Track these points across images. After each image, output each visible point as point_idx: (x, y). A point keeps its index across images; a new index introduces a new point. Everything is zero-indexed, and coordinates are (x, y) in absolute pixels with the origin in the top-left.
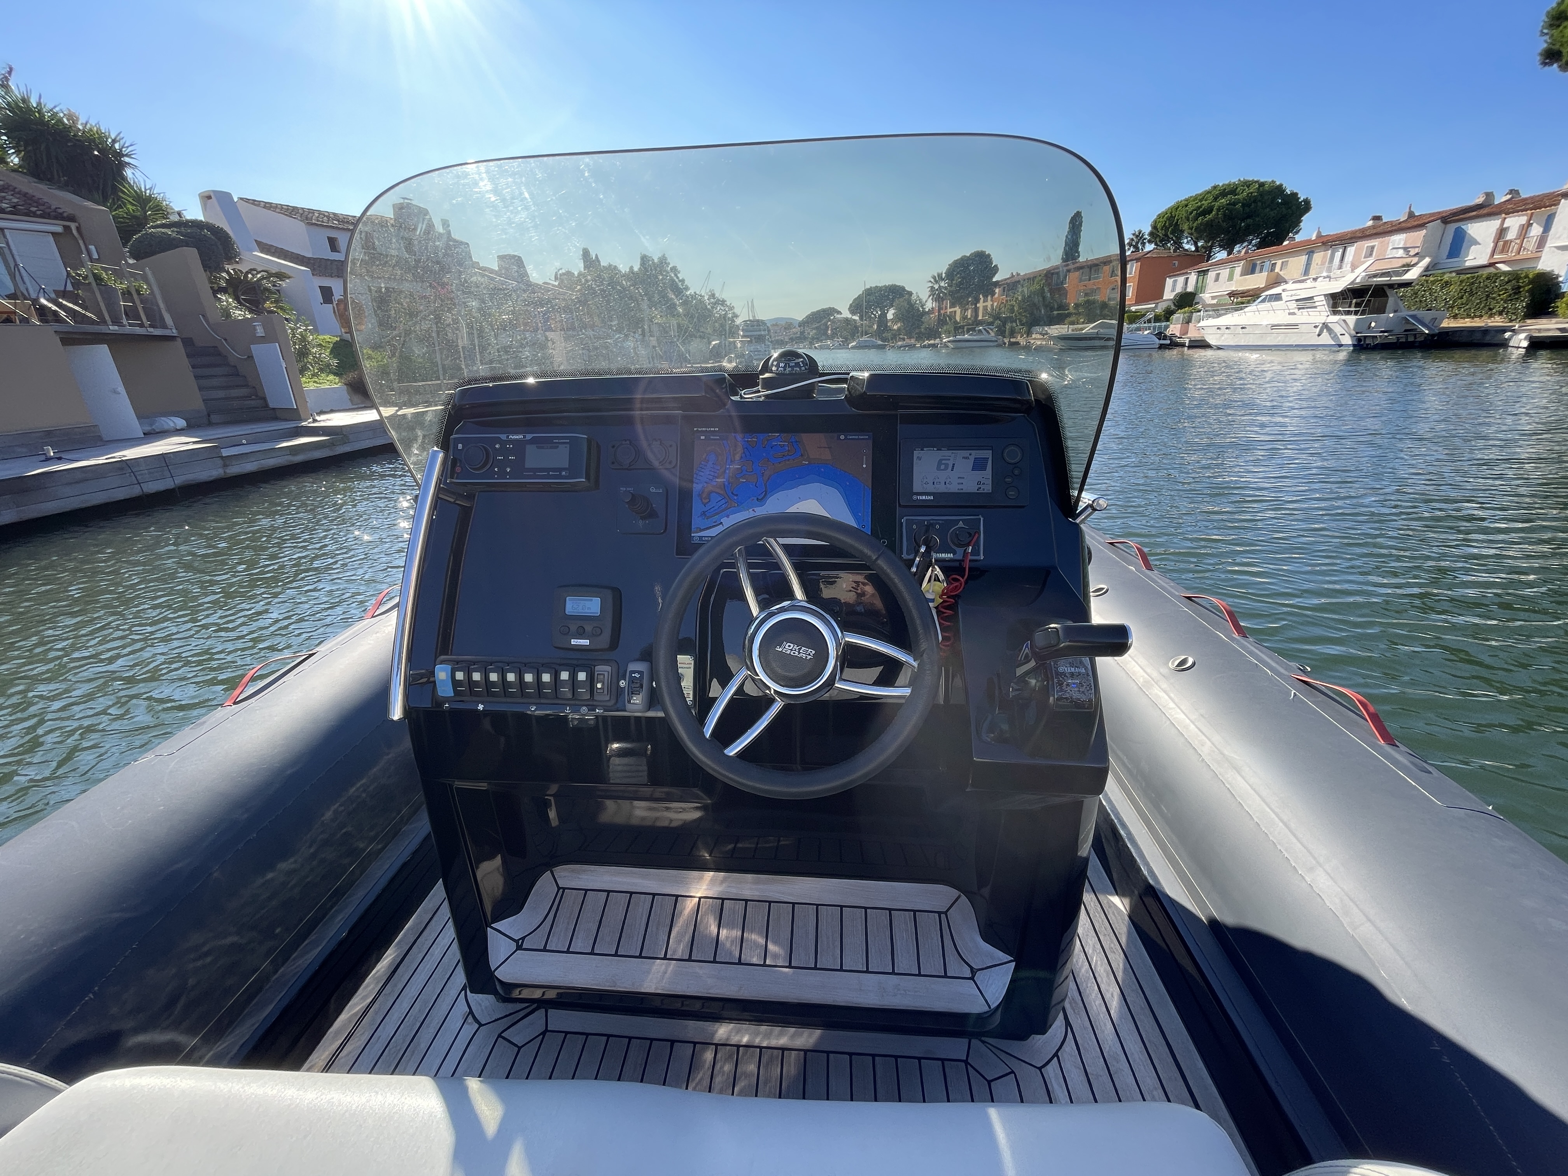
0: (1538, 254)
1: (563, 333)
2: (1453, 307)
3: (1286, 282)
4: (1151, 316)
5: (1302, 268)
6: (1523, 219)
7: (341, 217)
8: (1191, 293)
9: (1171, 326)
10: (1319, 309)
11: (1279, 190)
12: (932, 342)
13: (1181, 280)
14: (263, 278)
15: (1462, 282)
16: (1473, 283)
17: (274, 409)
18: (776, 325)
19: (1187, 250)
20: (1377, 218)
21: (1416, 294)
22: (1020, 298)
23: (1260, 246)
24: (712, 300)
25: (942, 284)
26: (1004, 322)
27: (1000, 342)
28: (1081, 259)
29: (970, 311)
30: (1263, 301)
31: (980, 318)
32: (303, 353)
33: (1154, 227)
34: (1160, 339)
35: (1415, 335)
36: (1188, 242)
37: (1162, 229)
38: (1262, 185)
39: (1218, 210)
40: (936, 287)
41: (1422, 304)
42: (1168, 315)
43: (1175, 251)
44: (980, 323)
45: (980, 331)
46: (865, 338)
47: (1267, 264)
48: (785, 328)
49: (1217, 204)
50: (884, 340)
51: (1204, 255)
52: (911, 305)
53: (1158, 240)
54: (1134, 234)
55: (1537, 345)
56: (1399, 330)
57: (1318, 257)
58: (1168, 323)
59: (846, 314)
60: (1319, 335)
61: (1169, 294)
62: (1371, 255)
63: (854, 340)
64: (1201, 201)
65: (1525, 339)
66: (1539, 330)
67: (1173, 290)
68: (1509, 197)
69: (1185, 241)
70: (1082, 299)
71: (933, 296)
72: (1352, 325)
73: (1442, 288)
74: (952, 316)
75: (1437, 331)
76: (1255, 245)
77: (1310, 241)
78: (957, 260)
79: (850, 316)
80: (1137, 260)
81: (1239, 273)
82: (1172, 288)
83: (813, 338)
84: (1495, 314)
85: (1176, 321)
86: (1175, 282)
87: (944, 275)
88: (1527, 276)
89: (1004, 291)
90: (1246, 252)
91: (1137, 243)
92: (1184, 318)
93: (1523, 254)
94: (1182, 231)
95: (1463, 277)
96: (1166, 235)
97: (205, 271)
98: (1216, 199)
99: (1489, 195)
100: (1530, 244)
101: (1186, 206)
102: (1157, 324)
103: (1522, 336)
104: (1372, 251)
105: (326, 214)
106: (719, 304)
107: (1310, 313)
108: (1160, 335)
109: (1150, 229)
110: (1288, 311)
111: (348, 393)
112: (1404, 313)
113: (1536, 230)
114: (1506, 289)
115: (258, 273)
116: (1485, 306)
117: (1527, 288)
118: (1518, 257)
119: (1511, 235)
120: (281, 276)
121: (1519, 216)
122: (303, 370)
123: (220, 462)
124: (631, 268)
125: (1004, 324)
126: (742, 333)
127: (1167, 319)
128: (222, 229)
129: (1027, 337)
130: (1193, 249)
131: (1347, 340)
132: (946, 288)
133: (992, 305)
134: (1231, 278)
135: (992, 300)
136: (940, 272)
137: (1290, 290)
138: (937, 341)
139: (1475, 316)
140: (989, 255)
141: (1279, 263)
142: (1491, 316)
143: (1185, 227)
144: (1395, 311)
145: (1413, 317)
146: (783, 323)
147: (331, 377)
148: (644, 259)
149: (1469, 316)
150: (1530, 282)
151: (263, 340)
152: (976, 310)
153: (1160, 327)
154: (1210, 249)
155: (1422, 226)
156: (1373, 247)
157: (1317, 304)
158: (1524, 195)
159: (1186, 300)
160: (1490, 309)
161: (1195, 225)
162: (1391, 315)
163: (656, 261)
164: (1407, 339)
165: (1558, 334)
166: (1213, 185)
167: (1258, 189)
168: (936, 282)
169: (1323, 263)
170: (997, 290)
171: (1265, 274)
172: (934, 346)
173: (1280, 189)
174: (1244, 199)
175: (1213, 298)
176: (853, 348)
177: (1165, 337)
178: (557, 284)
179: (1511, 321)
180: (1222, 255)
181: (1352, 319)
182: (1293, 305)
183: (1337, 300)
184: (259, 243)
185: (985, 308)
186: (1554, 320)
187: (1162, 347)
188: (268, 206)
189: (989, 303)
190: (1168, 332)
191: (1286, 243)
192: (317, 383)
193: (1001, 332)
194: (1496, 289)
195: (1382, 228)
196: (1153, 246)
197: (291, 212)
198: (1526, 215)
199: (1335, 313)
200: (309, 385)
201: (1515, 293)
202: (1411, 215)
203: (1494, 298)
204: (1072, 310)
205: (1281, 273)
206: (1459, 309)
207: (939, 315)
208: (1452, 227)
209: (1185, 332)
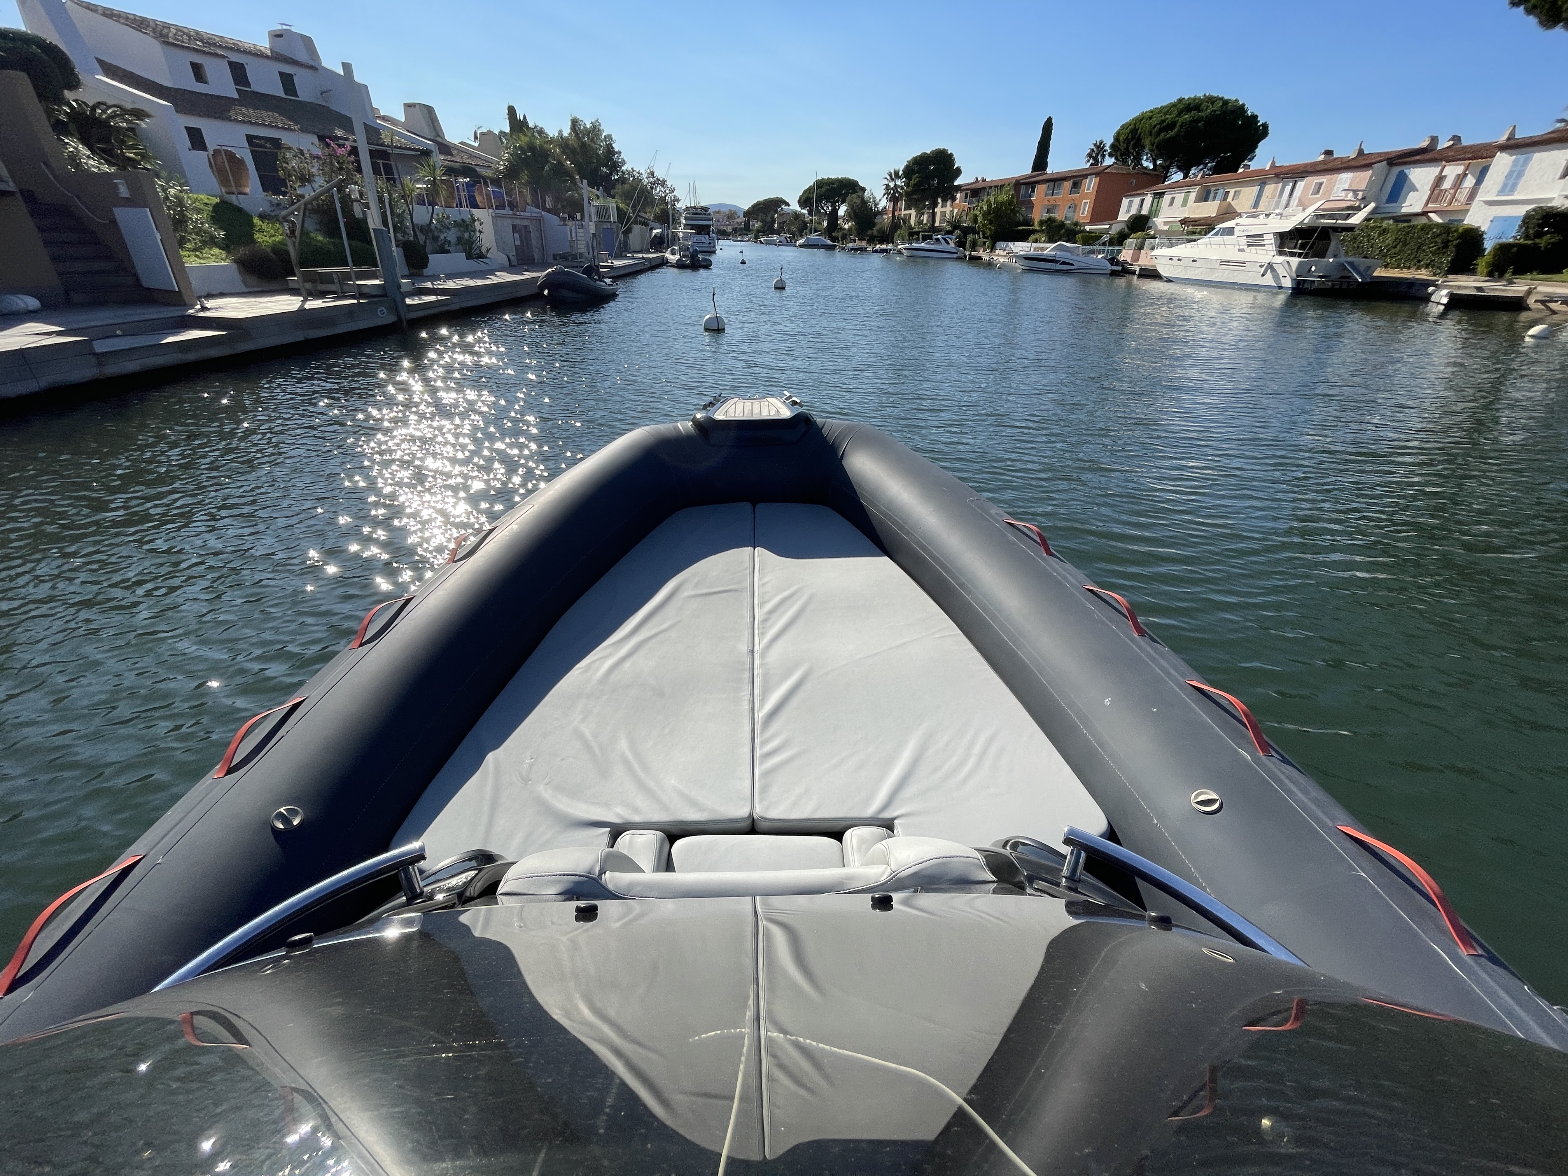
0: (1467, 207)
1: (491, 211)
2: (1385, 256)
3: (1240, 215)
4: (1106, 238)
5: (1252, 200)
6: (1459, 169)
7: (205, 36)
8: (1144, 216)
9: (1124, 251)
10: (1266, 247)
11: (1240, 110)
12: (884, 246)
13: (1137, 200)
14: (114, 116)
15: (1399, 230)
16: (1408, 233)
17: (149, 289)
18: (718, 212)
19: (1146, 168)
20: (1329, 153)
21: (1355, 239)
22: (985, 208)
23: (1216, 171)
24: (652, 180)
25: (899, 183)
26: (966, 231)
27: (959, 255)
28: (1049, 171)
29: (926, 216)
30: (1216, 234)
31: (937, 224)
32: (180, 222)
33: (1117, 139)
34: (1112, 265)
35: (1349, 283)
36: (1147, 159)
37: (1124, 143)
38: (1226, 102)
39: (1181, 126)
40: (892, 185)
41: (1358, 251)
42: (1120, 239)
43: (1134, 168)
44: (937, 230)
45: (938, 240)
46: (814, 236)
47: (1221, 192)
48: (728, 217)
49: (1181, 120)
50: (834, 239)
51: (1160, 176)
52: (864, 202)
53: (1119, 154)
54: (1095, 145)
55: (1457, 303)
56: (1336, 275)
57: (1269, 189)
58: (1120, 248)
59: (795, 207)
60: (1263, 275)
61: (1123, 216)
62: (1318, 192)
63: (802, 236)
64: (1165, 114)
65: (1446, 296)
66: (1459, 287)
67: (1128, 211)
68: (1451, 143)
69: (1145, 157)
70: (1045, 216)
71: (889, 195)
72: (1294, 268)
73: (1380, 235)
74: (906, 219)
75: (1369, 280)
76: (1210, 169)
77: (1263, 170)
78: (916, 158)
79: (799, 209)
80: (1097, 174)
81: (1193, 199)
82: (1128, 209)
83: (758, 231)
84: (1422, 267)
85: (1129, 246)
86: (1131, 202)
87: (901, 173)
88: (1456, 231)
89: (966, 197)
90: (1202, 177)
91: (1097, 155)
92: (1137, 243)
93: (1455, 205)
94: (1143, 147)
95: (1401, 225)
96: (1127, 149)
97: (40, 102)
98: (1180, 114)
99: (1434, 140)
100: (1462, 196)
101: (1151, 118)
102: (1110, 248)
103: (1444, 292)
104: (1320, 188)
105: (186, 31)
106: (658, 184)
107: (1259, 252)
108: (1113, 261)
109: (1112, 140)
110: (1237, 247)
111: (240, 273)
112: (1342, 259)
113: (1470, 181)
114: (1436, 242)
115: (109, 107)
116: (1414, 258)
117: (1455, 243)
118: (1449, 208)
119: (1447, 185)
120: (140, 114)
121: (1457, 165)
122: (182, 242)
123: (93, 359)
124: (560, 132)
125: (965, 237)
126: (684, 221)
127: (1120, 243)
128: (56, 46)
129: (991, 252)
130: (1151, 167)
131: (1287, 283)
132: (902, 188)
133: (952, 212)
134: (1184, 204)
135: (952, 206)
136: (897, 169)
137: (1243, 225)
138: (890, 246)
139: (1404, 267)
140: (951, 155)
141: (1232, 191)
142: (1419, 268)
143: (1147, 142)
144: (1335, 256)
145: (1351, 264)
146: (726, 210)
147: (216, 251)
148: (575, 123)
149: (1398, 267)
150: (1459, 237)
151: (129, 202)
152: (934, 215)
153: (1112, 252)
154: (1166, 169)
155: (1368, 166)
156: (1321, 184)
157: (1265, 242)
158: (1465, 142)
159: (1140, 223)
160: (1419, 261)
161: (1157, 140)
162: (1331, 260)
163: (588, 126)
164: (1341, 285)
165: (1474, 292)
166: (1179, 97)
167: (1222, 106)
168: (893, 180)
169: (1273, 196)
170: (958, 196)
171: (1217, 203)
172: (886, 251)
173: (1242, 109)
174: (1207, 117)
175: (1165, 223)
176: (801, 246)
177: (1118, 263)
178: (476, 145)
179: (1435, 275)
180: (1177, 176)
181: (1295, 261)
182: (1244, 241)
183: (1285, 240)
184: (101, 62)
185: (943, 214)
186: (1473, 278)
187: (1114, 274)
188: (109, 14)
189: (948, 209)
190: (1121, 257)
191: (1241, 170)
192: (200, 258)
193: (961, 244)
194: (1427, 241)
195: (1332, 164)
196: (1113, 160)
197: (140, 24)
198: (1464, 164)
199: (1281, 253)
200: (191, 262)
201: (1443, 248)
202: (1361, 152)
203: (1424, 251)
204: (1037, 227)
205: (1232, 203)
206: (1391, 258)
207: (893, 215)
208: (1396, 170)
209: (1136, 258)
